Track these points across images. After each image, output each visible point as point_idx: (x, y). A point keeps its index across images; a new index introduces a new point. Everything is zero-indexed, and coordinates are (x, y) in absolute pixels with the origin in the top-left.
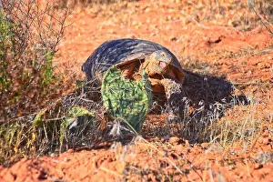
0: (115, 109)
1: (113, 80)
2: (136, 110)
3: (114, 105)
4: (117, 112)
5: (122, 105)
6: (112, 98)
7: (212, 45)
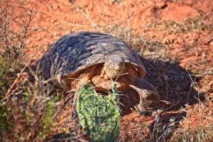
0: (91, 127)
1: (87, 97)
2: (110, 127)
3: (89, 123)
4: (94, 130)
5: (97, 122)
6: (88, 116)
7: (158, 12)
